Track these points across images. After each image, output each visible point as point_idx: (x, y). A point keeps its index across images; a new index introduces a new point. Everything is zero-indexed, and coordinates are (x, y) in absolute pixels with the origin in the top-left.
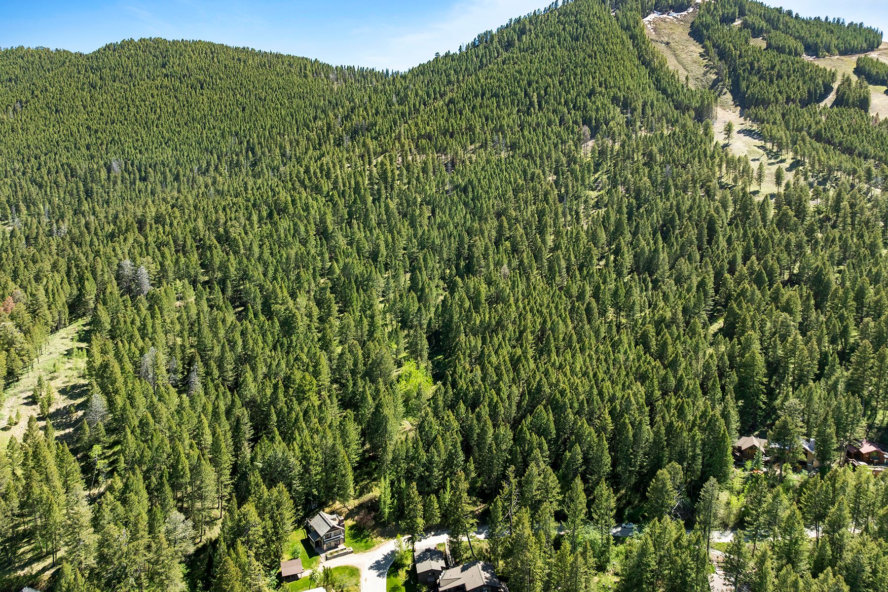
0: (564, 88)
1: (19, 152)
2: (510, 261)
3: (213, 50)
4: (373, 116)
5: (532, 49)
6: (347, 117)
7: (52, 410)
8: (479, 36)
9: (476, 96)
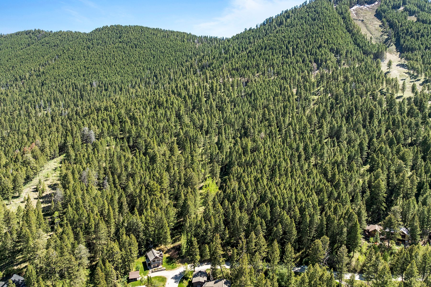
0: (306, 44)
1: (55, 78)
2: (266, 130)
3: (142, 30)
4: (212, 59)
5: (291, 25)
6: (200, 61)
7: (44, 195)
8: (266, 20)
9: (262, 49)
